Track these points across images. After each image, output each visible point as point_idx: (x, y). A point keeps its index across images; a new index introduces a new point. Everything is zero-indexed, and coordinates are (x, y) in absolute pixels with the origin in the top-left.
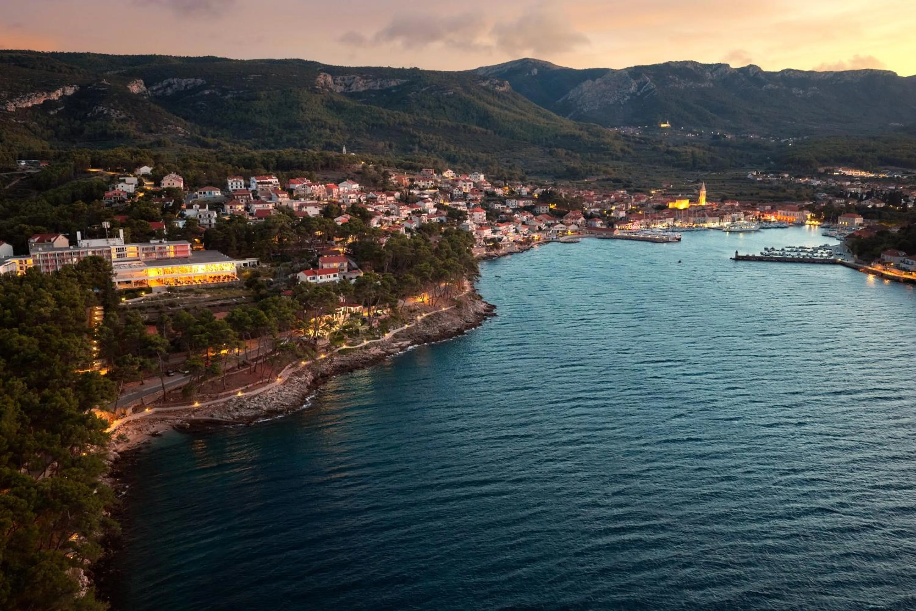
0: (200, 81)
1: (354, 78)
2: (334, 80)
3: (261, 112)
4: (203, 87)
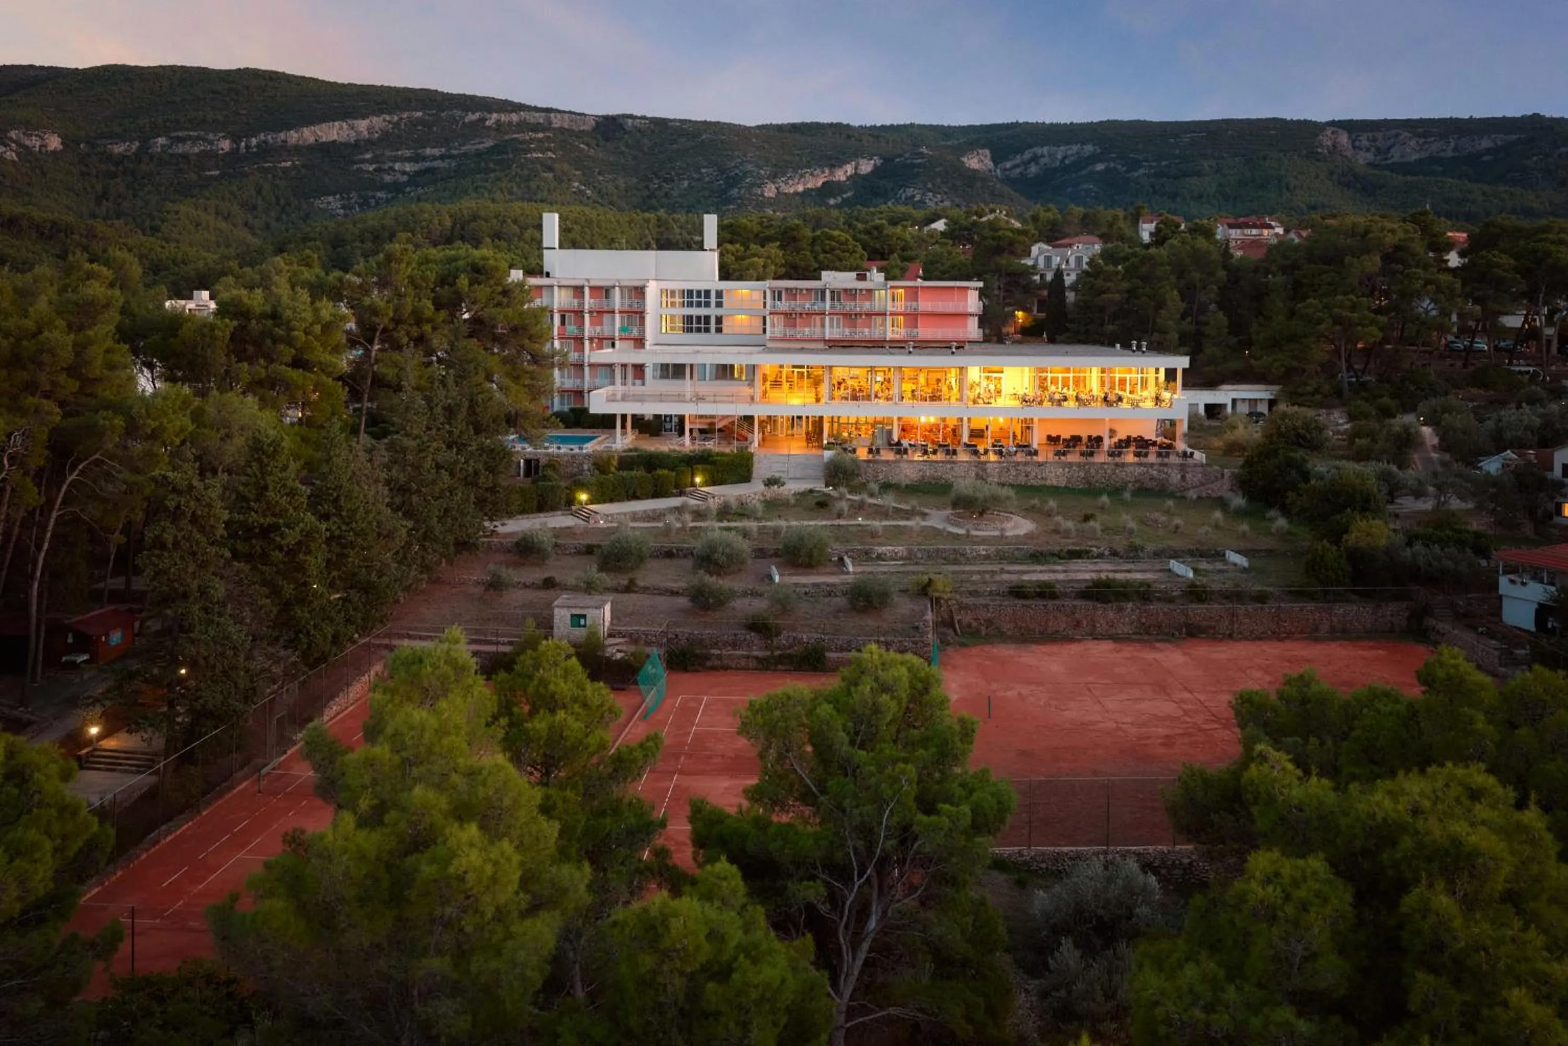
0: (1089, 148)
1: (1397, 135)
2: (1354, 141)
3: (1201, 196)
4: (1094, 159)
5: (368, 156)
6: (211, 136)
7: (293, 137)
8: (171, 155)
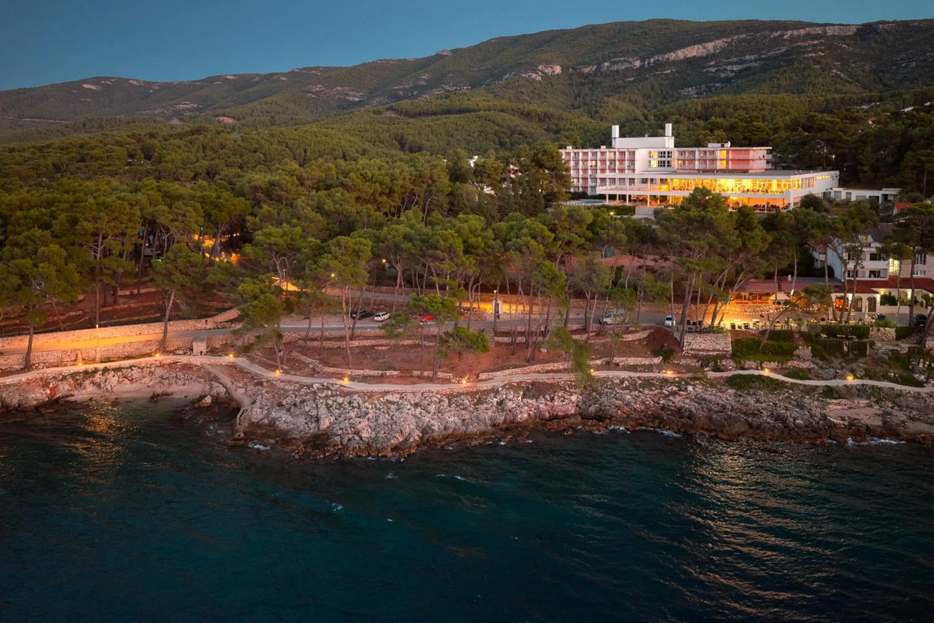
5: (712, 63)
6: (630, 60)
7: (672, 56)
8: (611, 71)
